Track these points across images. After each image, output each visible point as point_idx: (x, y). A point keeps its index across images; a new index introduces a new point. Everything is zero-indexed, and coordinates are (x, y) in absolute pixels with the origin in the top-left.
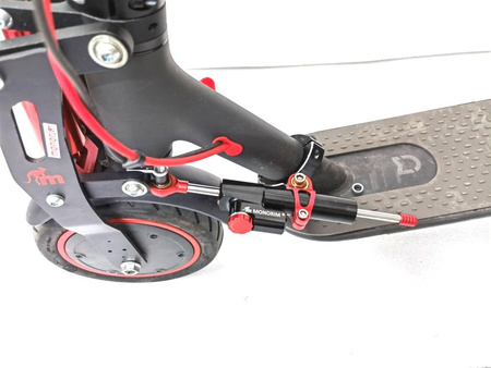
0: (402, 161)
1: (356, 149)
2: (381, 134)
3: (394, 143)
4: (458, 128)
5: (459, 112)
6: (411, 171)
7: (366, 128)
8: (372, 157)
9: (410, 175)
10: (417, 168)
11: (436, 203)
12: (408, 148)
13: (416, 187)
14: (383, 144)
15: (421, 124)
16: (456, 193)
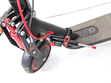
1: (81, 29)
2: (86, 25)
3: (89, 26)
4: (103, 21)
5: (103, 17)
6: (93, 32)
7: (82, 24)
8: (84, 30)
9: (93, 33)
10: (94, 31)
11: (99, 38)
12: (92, 27)
13: (94, 35)
15: (95, 21)
16: (103, 35)
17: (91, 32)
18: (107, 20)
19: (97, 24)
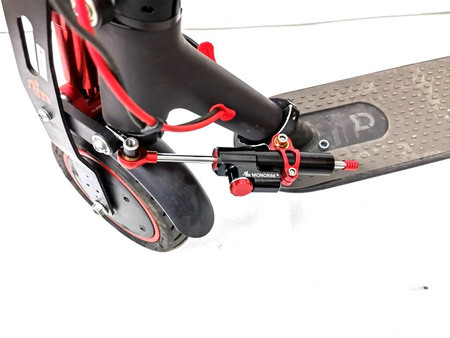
0: (358, 118)
1: (319, 109)
3: (350, 102)
4: (403, 88)
5: (403, 73)
6: (366, 127)
8: (333, 115)
9: (366, 131)
10: (372, 124)
11: (390, 154)
12: (362, 106)
13: (373, 141)
14: (342, 104)
15: (372, 84)
16: (405, 145)
17: (358, 127)
19: (380, 98)
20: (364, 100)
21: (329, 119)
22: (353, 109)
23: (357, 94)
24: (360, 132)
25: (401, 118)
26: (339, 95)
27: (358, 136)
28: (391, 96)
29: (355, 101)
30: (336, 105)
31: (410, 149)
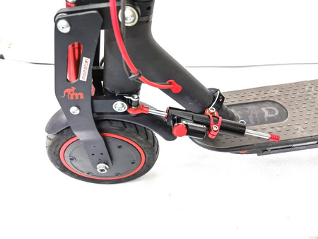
0: (267, 110)
1: (240, 102)
3: (262, 100)
4: (298, 94)
5: (298, 85)
6: (273, 115)
7: (245, 92)
8: (249, 107)
9: (273, 117)
11: (288, 132)
12: (270, 103)
13: (277, 123)
14: (256, 100)
15: (277, 91)
16: (300, 127)
17: (267, 114)
18: (309, 93)
19: (283, 99)
20: (271, 99)
21: (247, 109)
22: (264, 104)
23: (267, 95)
24: (268, 118)
25: (297, 111)
26: (254, 95)
27: (266, 120)
28: (290, 98)
29: (265, 99)
30: (252, 101)
31: (303, 130)
